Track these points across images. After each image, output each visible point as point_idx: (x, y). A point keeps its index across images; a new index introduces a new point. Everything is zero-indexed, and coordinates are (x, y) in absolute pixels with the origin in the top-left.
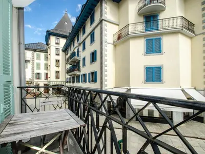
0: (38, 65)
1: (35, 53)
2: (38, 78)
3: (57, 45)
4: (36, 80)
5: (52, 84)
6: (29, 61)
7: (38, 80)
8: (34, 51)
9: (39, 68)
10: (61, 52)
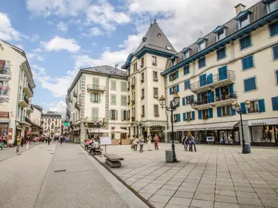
0: (114, 97)
1: (110, 79)
2: (113, 118)
3: (154, 67)
4: (110, 121)
5: (149, 124)
6: (103, 92)
7: (112, 121)
8: (109, 77)
9: (114, 102)
10: (159, 77)
